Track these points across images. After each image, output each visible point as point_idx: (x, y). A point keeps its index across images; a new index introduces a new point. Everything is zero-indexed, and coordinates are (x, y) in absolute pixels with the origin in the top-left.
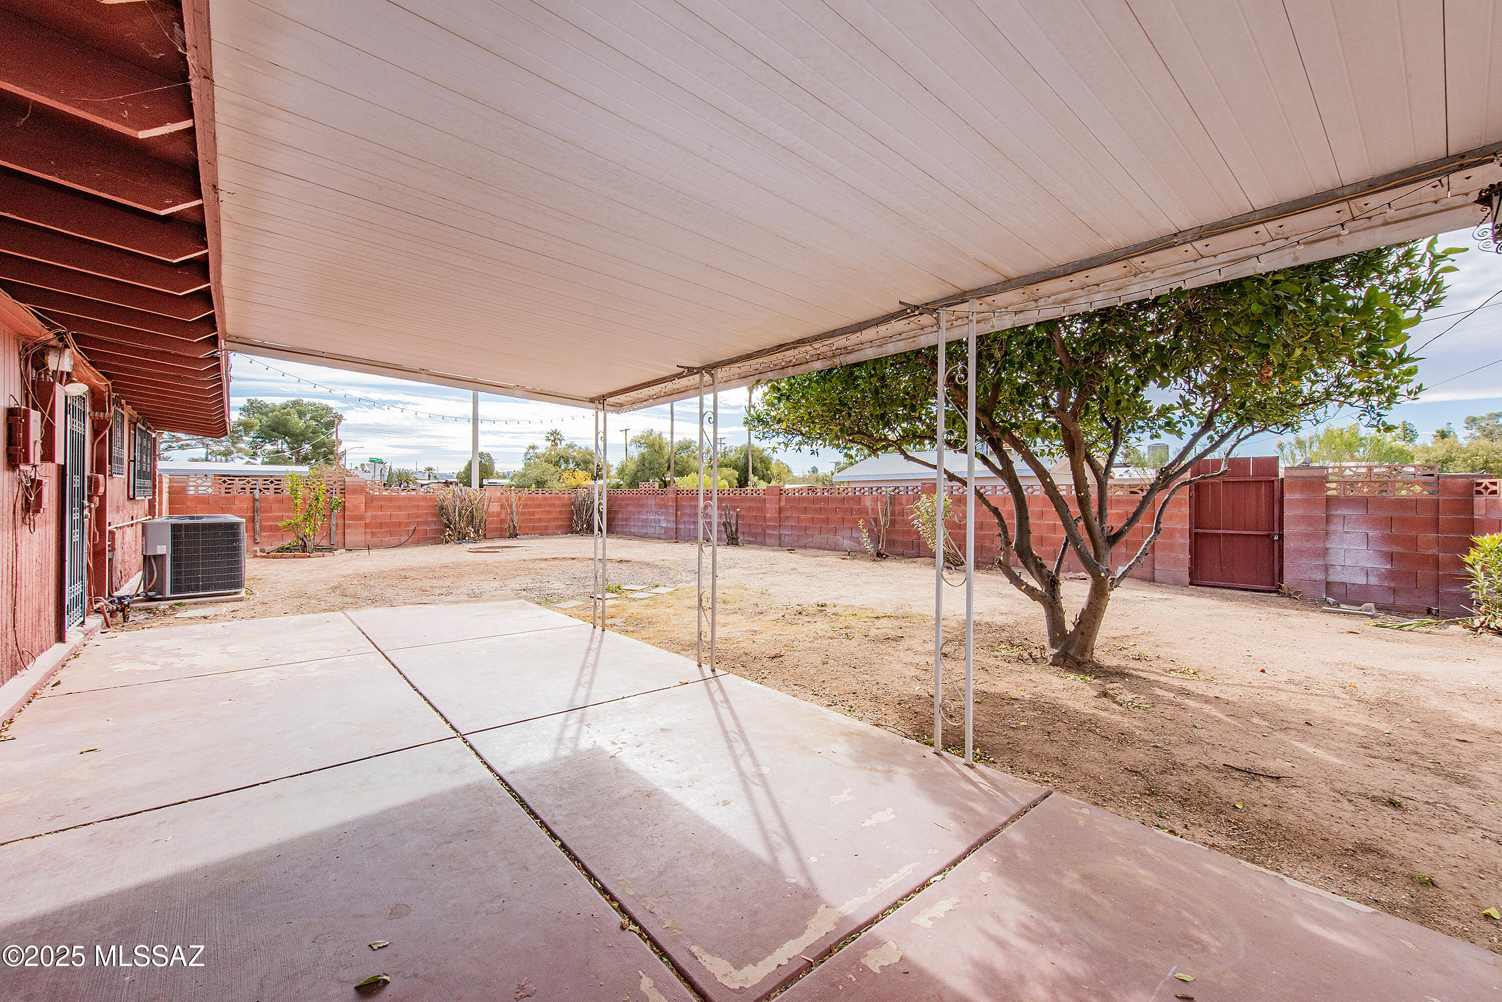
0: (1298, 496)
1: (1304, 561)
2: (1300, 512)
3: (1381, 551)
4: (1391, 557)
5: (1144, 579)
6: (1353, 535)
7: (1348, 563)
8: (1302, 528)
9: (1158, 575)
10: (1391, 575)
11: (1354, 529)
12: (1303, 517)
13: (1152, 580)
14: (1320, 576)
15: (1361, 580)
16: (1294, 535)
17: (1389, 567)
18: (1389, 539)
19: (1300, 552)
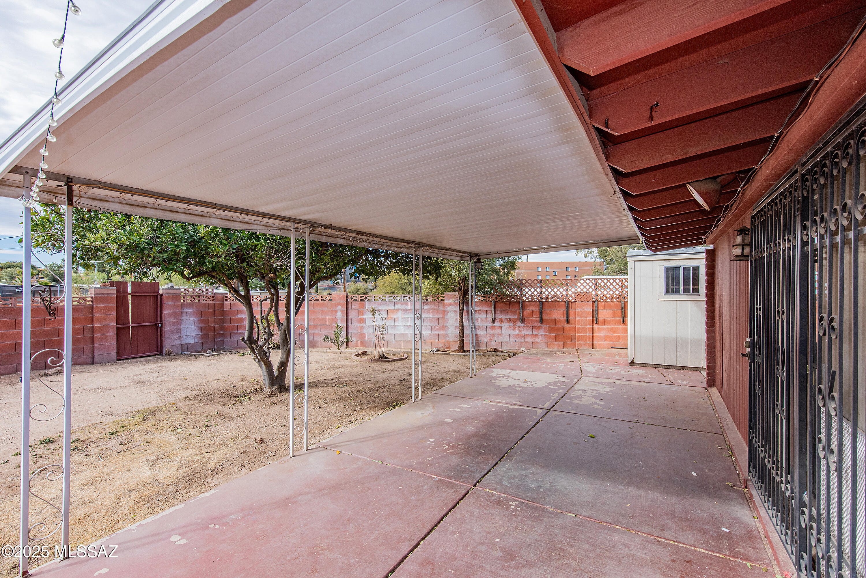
0: (170, 303)
1: (173, 336)
2: (171, 311)
3: (199, 327)
4: (202, 329)
5: (86, 364)
6: (189, 321)
7: (188, 334)
8: (172, 319)
9: (96, 358)
10: (202, 337)
11: (190, 318)
12: (173, 314)
13: (93, 363)
14: (179, 342)
15: (192, 341)
16: (169, 323)
17: (201, 333)
18: (201, 321)
19: (172, 331)
